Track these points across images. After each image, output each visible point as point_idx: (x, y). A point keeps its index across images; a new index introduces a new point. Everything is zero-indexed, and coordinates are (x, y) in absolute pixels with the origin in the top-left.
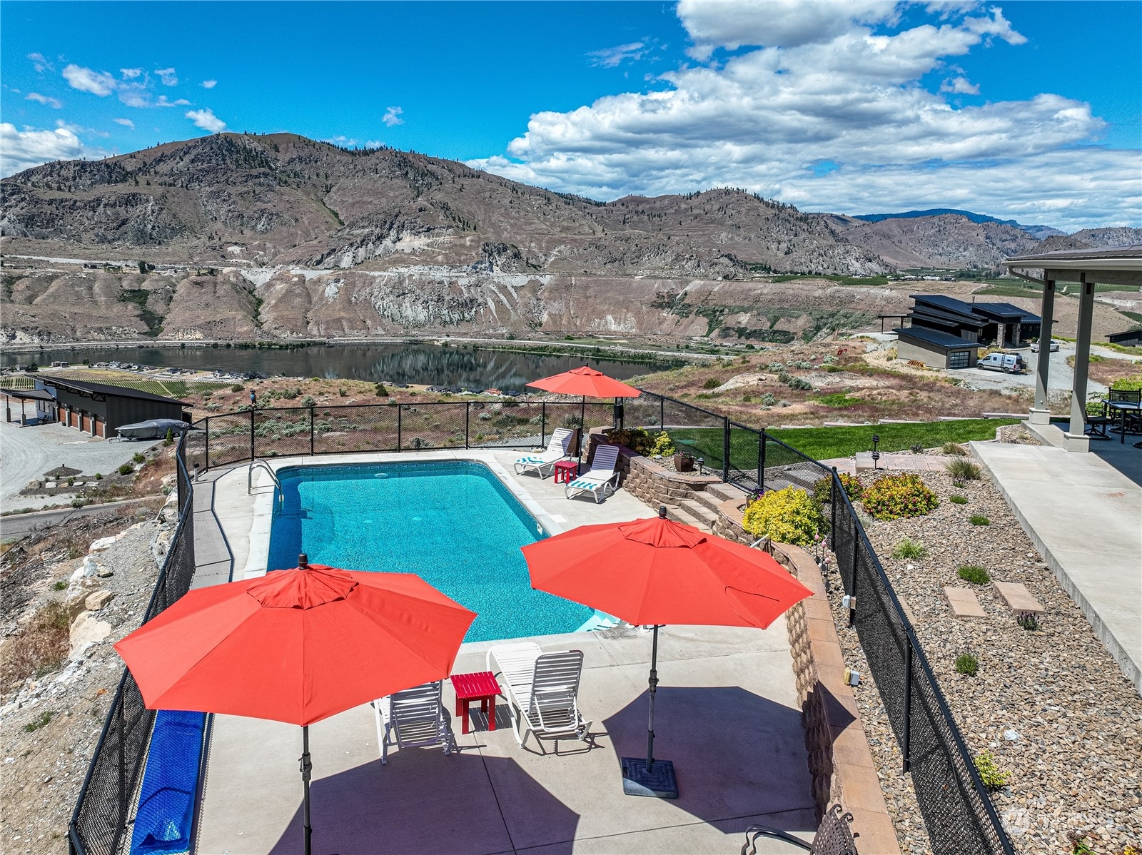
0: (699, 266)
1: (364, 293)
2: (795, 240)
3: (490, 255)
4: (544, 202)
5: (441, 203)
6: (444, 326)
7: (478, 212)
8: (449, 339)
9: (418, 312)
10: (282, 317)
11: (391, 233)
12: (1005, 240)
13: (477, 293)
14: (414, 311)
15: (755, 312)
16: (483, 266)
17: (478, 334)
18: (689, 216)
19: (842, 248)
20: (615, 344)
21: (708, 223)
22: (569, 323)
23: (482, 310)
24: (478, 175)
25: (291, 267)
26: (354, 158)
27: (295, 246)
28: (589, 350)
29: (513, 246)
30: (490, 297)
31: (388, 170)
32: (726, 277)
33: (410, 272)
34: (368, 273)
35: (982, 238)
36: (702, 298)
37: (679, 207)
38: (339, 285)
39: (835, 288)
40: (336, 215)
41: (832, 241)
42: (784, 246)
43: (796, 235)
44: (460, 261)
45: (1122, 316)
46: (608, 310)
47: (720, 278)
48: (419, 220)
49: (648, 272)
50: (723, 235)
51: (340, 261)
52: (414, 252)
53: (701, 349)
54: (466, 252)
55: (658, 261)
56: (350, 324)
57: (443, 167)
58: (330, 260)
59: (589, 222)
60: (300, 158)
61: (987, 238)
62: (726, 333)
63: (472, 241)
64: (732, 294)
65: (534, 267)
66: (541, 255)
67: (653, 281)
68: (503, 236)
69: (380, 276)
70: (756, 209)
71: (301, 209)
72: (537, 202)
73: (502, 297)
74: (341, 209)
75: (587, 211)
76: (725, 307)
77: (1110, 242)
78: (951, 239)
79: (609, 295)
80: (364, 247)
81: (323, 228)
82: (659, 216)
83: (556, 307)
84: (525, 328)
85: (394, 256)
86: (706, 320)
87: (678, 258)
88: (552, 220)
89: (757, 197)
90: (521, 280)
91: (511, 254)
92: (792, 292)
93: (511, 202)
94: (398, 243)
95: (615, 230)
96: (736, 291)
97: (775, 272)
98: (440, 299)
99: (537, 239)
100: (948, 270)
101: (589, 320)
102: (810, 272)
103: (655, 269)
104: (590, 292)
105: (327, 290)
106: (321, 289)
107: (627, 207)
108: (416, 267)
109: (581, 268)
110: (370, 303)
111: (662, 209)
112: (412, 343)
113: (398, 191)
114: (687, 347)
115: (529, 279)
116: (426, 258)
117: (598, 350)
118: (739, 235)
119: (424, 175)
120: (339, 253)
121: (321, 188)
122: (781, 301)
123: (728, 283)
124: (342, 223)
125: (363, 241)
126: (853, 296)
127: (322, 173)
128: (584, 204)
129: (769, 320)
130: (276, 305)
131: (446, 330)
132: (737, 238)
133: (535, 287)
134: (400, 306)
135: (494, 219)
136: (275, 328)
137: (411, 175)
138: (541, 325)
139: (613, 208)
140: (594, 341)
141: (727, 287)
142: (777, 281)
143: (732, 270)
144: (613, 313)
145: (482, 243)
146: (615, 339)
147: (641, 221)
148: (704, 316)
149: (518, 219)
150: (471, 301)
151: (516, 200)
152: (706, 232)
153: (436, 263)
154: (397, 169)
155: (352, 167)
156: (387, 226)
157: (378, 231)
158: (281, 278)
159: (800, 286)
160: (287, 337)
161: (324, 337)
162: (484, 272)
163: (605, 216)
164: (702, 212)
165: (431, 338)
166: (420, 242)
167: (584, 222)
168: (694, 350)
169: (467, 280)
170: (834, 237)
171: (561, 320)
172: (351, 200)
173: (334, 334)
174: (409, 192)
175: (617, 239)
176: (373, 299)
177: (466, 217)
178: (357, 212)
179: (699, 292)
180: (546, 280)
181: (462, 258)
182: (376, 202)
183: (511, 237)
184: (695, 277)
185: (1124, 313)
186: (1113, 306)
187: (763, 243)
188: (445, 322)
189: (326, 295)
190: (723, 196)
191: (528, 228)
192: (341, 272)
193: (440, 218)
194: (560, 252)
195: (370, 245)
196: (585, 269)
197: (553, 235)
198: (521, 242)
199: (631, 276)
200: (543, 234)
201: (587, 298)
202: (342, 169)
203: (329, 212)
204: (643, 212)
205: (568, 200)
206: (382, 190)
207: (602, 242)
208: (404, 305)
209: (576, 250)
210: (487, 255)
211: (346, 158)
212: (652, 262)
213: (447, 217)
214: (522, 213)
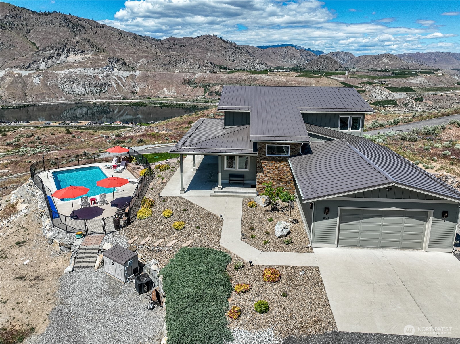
0: (200, 67)
1: (53, 81)
2: (235, 56)
3: (112, 63)
4: (134, 39)
5: (86, 39)
6: (93, 95)
7: (105, 44)
8: (96, 101)
9: (81, 89)
10: (12, 93)
11: (64, 53)
12: (307, 56)
13: (107, 80)
14: (79, 89)
15: (221, 85)
16: (109, 68)
17: (109, 98)
18: (195, 46)
19: (252, 60)
20: (168, 100)
21: (203, 49)
22: (149, 92)
23: (110, 87)
24: (103, 27)
25: (13, 69)
26: (40, 16)
27: (14, 59)
28: (158, 103)
29: (122, 59)
30: (113, 81)
31: (58, 23)
32: (210, 72)
33: (75, 71)
34: (54, 72)
35: (299, 55)
36: (202, 80)
37: (191, 42)
38: (40, 78)
39: (250, 75)
40: (35, 44)
41: (249, 57)
42: (231, 59)
43: (236, 54)
44: (98, 66)
45: (340, 83)
46: (165, 86)
47: (208, 72)
48: (77, 47)
49: (180, 70)
50: (209, 54)
51: (39, 66)
52: (76, 62)
53: (201, 101)
54: (100, 62)
55: (183, 65)
56: (48, 96)
57: (86, 22)
58: (34, 66)
59: (154, 49)
60: (11, 15)
61: (301, 55)
62: (211, 94)
63: (103, 57)
64: (213, 78)
65: (132, 68)
66: (134, 63)
67: (182, 73)
68: (117, 54)
69: (61, 73)
70: (221, 43)
71: (15, 41)
72: (131, 39)
73: (119, 81)
74: (37, 41)
75: (153, 43)
76: (210, 83)
77: (338, 57)
78: (289, 56)
79: (164, 80)
80: (50, 59)
81: (28, 50)
82: (183, 46)
83: (143, 85)
84: (130, 95)
85: (66, 64)
86: (203, 89)
87: (192, 64)
88: (138, 47)
89: (221, 39)
90: (127, 74)
91: (121, 63)
92: (235, 77)
93: (119, 39)
94: (67, 58)
95: (165, 52)
97: (229, 69)
98: (90, 83)
99: (132, 56)
100: (288, 67)
101: (157, 90)
102: (241, 69)
103: (182, 68)
104: (157, 79)
105: (34, 80)
106: (31, 80)
107: (170, 42)
108: (78, 69)
109: (152, 68)
110: (57, 86)
111: (184, 43)
112: (79, 103)
113: (65, 33)
114: (197, 100)
115: (130, 73)
116: (82, 64)
117: (161, 103)
118: (215, 54)
119: (77, 26)
120: (38, 63)
121: (25, 31)
122: (231, 81)
123: (211, 74)
124: (38, 48)
125: (50, 57)
126: (256, 78)
127: (24, 23)
128: (152, 40)
130: (8, 88)
131: (95, 97)
132: (214, 56)
133: (133, 77)
134: (72, 86)
135: (112, 47)
136: (9, 99)
137: (71, 25)
138: (137, 93)
139: (164, 42)
140: (160, 99)
141: (211, 76)
142: (229, 73)
143: (212, 68)
144: (167, 87)
145: (107, 58)
146: (168, 98)
147: (176, 48)
148: (202, 87)
149: (123, 47)
150: (105, 83)
151: (122, 39)
152: (202, 53)
153: (87, 67)
154: (63, 22)
155: (40, 21)
156: (61, 50)
157: (57, 52)
158: (9, 75)
159: (238, 75)
160: (16, 102)
161: (35, 102)
162: (109, 71)
163: (161, 46)
164: (200, 44)
165: (88, 100)
166: (79, 57)
167: (152, 49)
168: (199, 101)
169: (102, 74)
170: (249, 55)
171: (145, 90)
172: (41, 37)
173: (41, 100)
174: (71, 34)
175: (166, 56)
176: (58, 84)
177: (99, 46)
178: (45, 43)
179: (200, 78)
180: (138, 74)
181: (99, 65)
182: (55, 38)
183: (120, 55)
184: (199, 72)
185: (341, 82)
186: (337, 80)
187: (224, 57)
188: (94, 93)
189: (34, 83)
190: (208, 38)
191: (128, 51)
192: (41, 72)
193: (87, 46)
194: (142, 61)
195: (54, 59)
196: (154, 69)
197: (139, 54)
198: (125, 57)
199: (173, 71)
200: (135, 54)
201: (155, 81)
202: (35, 21)
203: (30, 42)
204: (177, 44)
205: (145, 38)
206: (57, 32)
207: (160, 57)
208: (73, 86)
209: (149, 61)
210: (110, 63)
211: (36, 16)
212: (181, 66)
213: (90, 46)
214: (125, 45)
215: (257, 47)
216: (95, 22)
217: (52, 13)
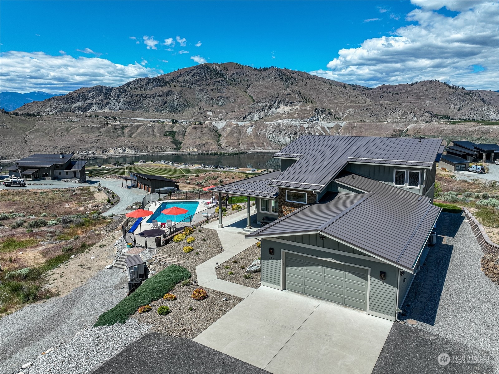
0: (414, 117)
1: (263, 131)
2: (463, 104)
3: (318, 114)
4: (343, 89)
5: (297, 91)
7: (313, 94)
9: (286, 139)
10: (229, 142)
11: (275, 105)
13: (312, 130)
14: (284, 139)
15: (440, 138)
16: (315, 118)
19: (487, 107)
21: (420, 97)
24: (314, 78)
25: (233, 120)
26: (260, 72)
27: (234, 111)
29: (328, 109)
30: (317, 132)
31: (274, 77)
32: (427, 122)
33: (283, 122)
34: (265, 122)
36: (415, 132)
37: (407, 89)
38: (252, 128)
39: (480, 126)
40: (252, 97)
41: (482, 104)
42: (457, 107)
43: (464, 101)
44: (305, 117)
47: (424, 123)
48: (287, 99)
49: (390, 120)
50: (428, 102)
51: (253, 118)
52: (284, 113)
54: (307, 113)
55: (395, 115)
56: (257, 144)
57: (298, 75)
58: (249, 117)
59: (364, 98)
60: (237, 73)
63: (310, 108)
64: (429, 130)
65: (338, 118)
66: (341, 113)
67: (392, 124)
68: (324, 105)
69: (270, 124)
70: (445, 89)
71: (237, 95)
72: (340, 89)
73: (323, 132)
74: (254, 95)
75: (363, 92)
76: (426, 136)
79: (371, 131)
80: (263, 111)
81: (246, 103)
82: (397, 94)
85: (276, 115)
88: (347, 97)
89: (445, 84)
90: (332, 124)
91: (327, 113)
92: (458, 128)
93: (328, 90)
94: (278, 109)
95: (376, 101)
96: (431, 129)
97: (452, 119)
98: (296, 133)
99: (339, 106)
102: (469, 119)
103: (394, 119)
104: (363, 130)
105: (248, 130)
106: (245, 130)
107: (383, 90)
108: (285, 120)
109: (359, 119)
110: (265, 135)
111: (399, 90)
113: (278, 86)
115: (335, 124)
116: (290, 115)
118: (435, 102)
119: (289, 79)
120: (253, 114)
121: (245, 86)
122: (453, 133)
123: (428, 125)
124: (254, 101)
125: (263, 109)
126: (489, 130)
127: (246, 79)
128: (362, 89)
129: (446, 141)
130: (226, 137)
132: (434, 104)
133: (337, 127)
134: (278, 136)
135: (320, 97)
136: (226, 147)
137: (284, 79)
139: (376, 91)
141: (427, 127)
142: (451, 124)
143: (430, 118)
145: (314, 109)
147: (388, 96)
149: (331, 97)
150: (308, 134)
151: (330, 89)
152: (420, 101)
153: (294, 118)
154: (278, 76)
156: (273, 102)
157: (269, 104)
158: (229, 125)
159: (463, 126)
160: (231, 150)
161: (246, 150)
162: (315, 121)
163: (372, 95)
164: (418, 91)
166: (287, 109)
167: (361, 98)
169: (307, 125)
170: (483, 102)
172: (258, 91)
173: (251, 149)
174: (283, 87)
175: (376, 105)
176: (267, 134)
177: (308, 97)
178: (260, 96)
179: (414, 129)
180: (343, 124)
181: (305, 115)
182: (269, 91)
183: (327, 106)
184: (412, 122)
187: (447, 106)
189: (247, 132)
190: (429, 84)
191: (335, 101)
192: (254, 122)
193: (296, 98)
194: (349, 112)
195: (266, 110)
196: (361, 119)
197: (346, 104)
198: (332, 107)
199: (382, 122)
200: (342, 104)
201: (361, 132)
202: (255, 77)
203: (249, 96)
204: (390, 92)
205: (355, 87)
206: (271, 86)
207: (370, 107)
208: (280, 136)
209: (357, 111)
210: (317, 114)
211: (256, 72)
212: (392, 115)
213: (299, 97)
214: (333, 95)
215: (496, 91)
216: (307, 74)
217: (270, 68)
